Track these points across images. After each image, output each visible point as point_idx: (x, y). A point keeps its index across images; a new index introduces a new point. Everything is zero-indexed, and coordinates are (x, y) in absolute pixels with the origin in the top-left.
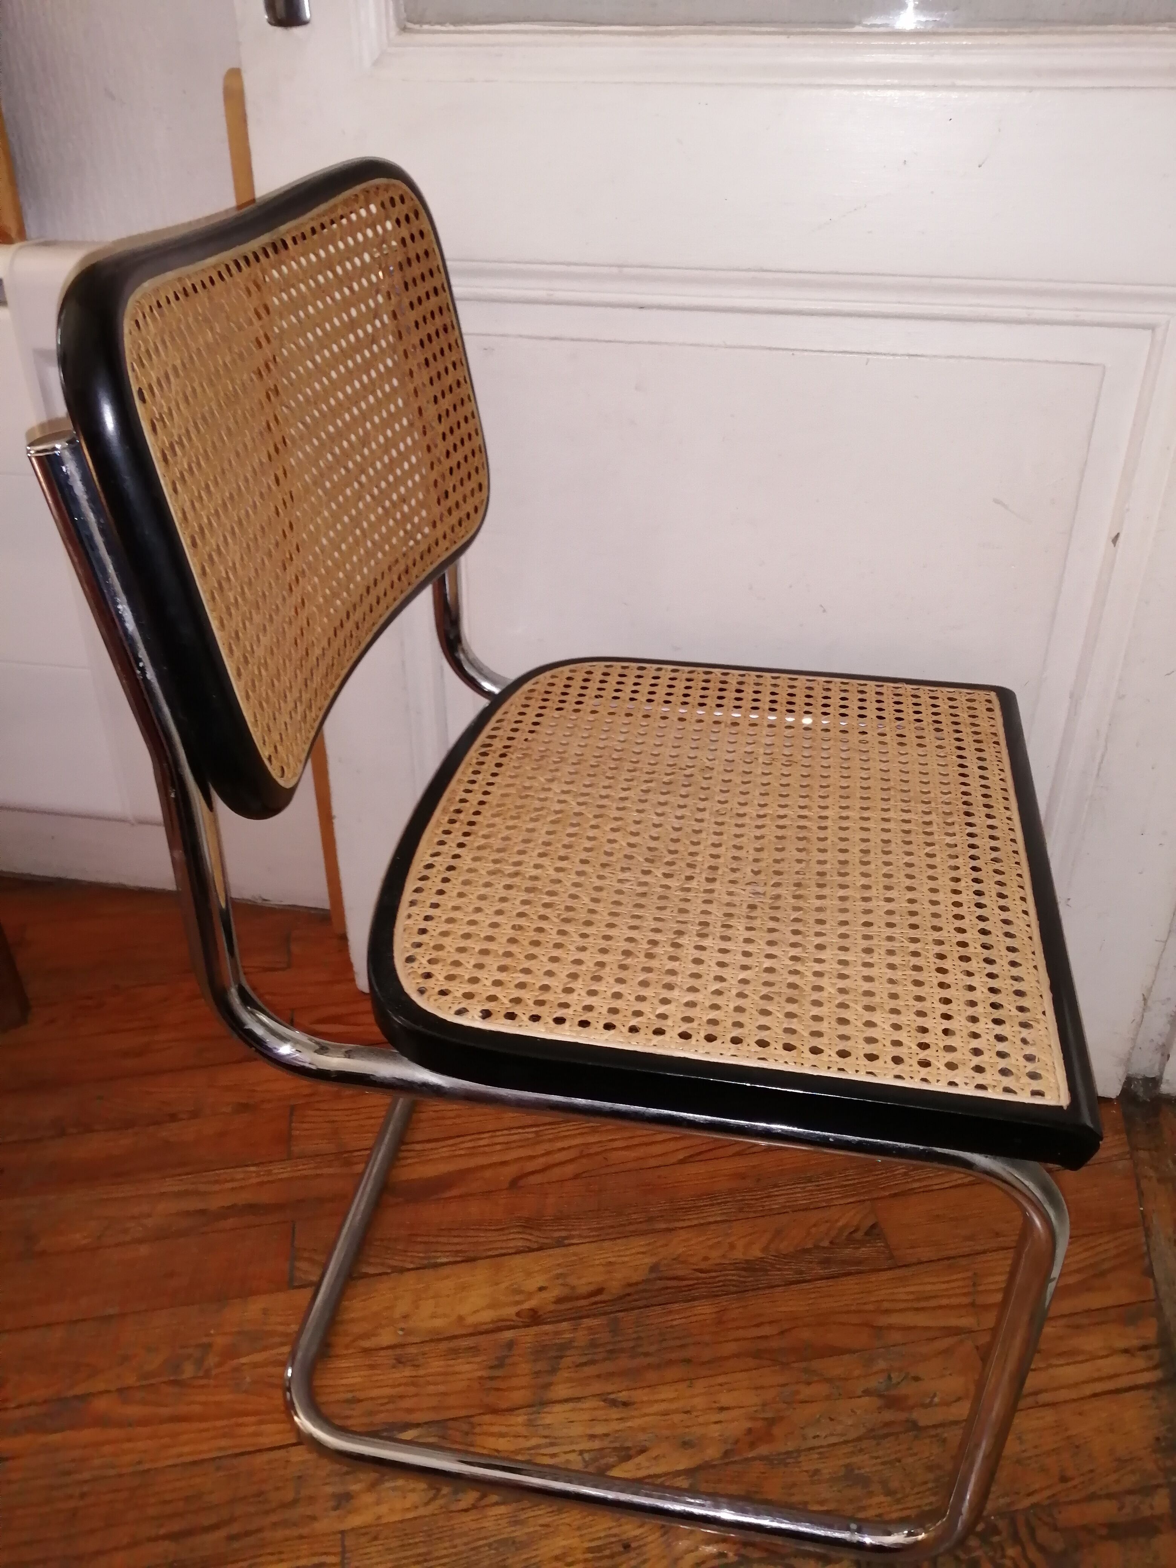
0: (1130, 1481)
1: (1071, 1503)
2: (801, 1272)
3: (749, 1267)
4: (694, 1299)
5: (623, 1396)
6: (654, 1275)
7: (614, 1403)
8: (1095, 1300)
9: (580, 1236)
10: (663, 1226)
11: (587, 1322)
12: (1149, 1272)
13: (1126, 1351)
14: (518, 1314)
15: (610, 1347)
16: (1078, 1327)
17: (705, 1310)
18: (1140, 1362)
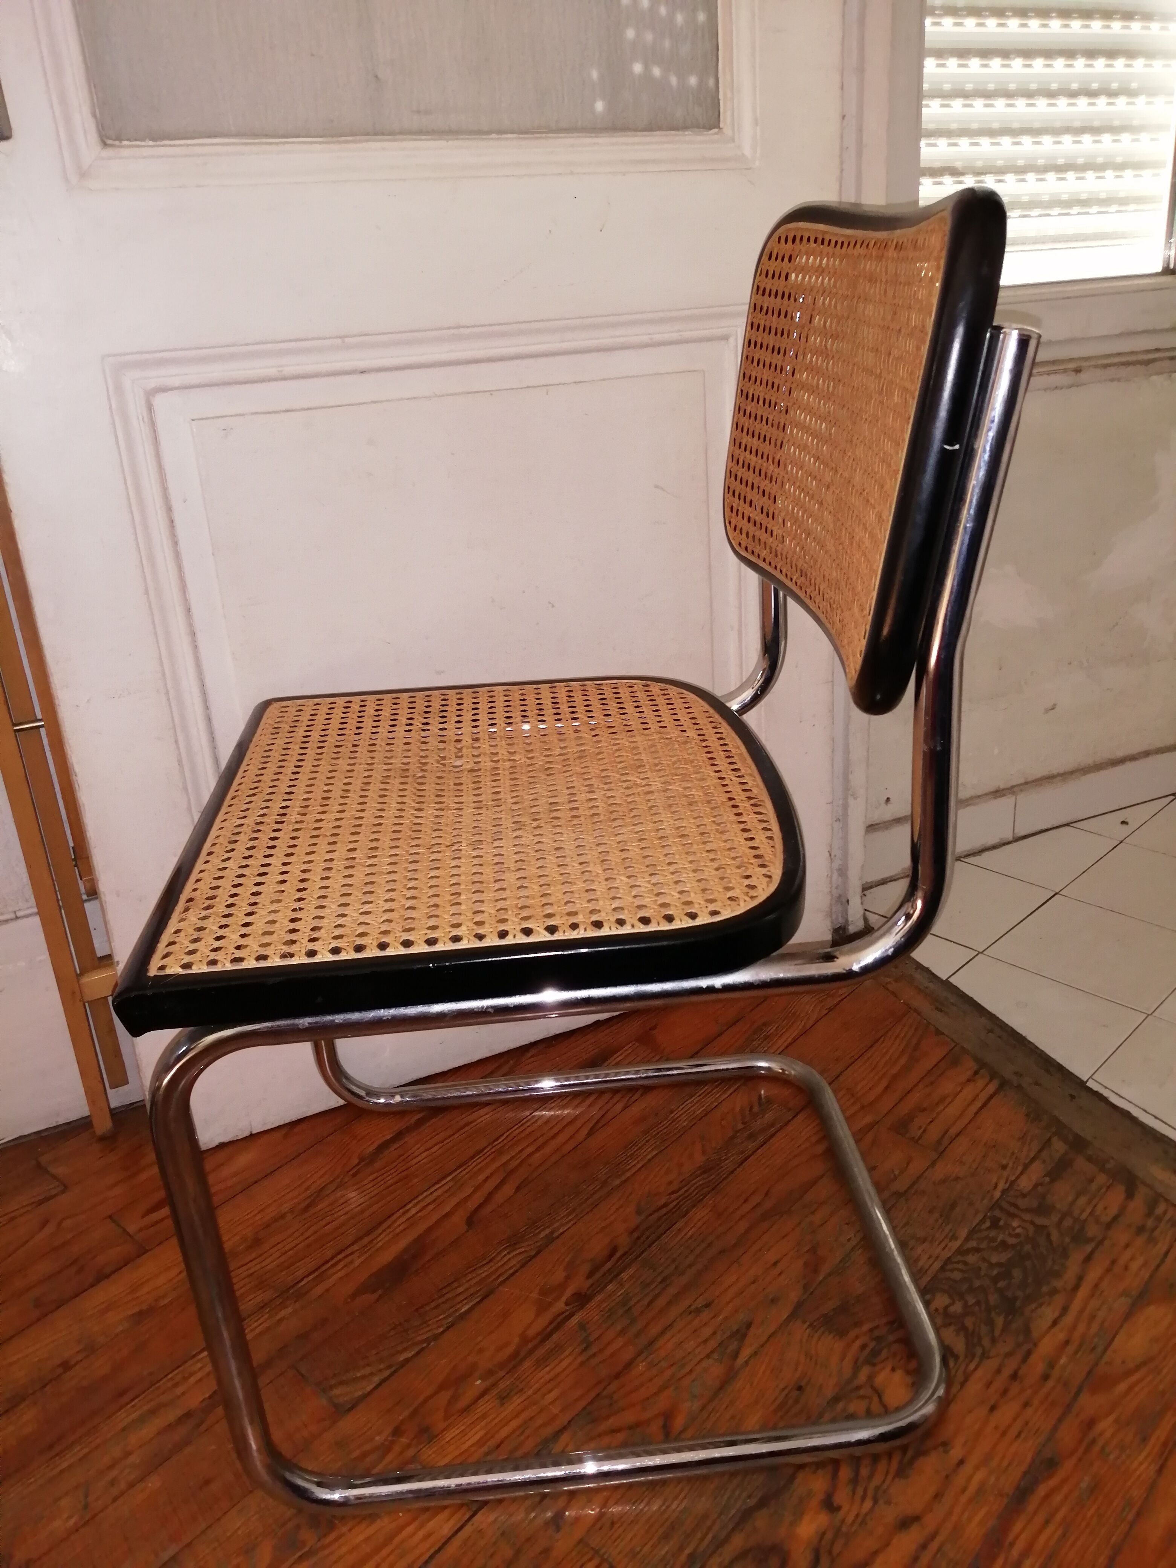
0: (1035, 1147)
1: (1018, 1178)
2: (742, 1152)
3: (706, 1170)
4: (687, 1212)
5: (700, 1303)
6: (643, 1217)
7: (698, 1311)
8: (927, 1064)
9: (562, 1225)
10: (617, 1182)
11: (624, 1276)
12: (938, 1033)
13: (969, 1080)
14: (567, 1304)
15: (659, 1279)
16: (932, 1083)
17: (700, 1214)
18: (980, 1083)
